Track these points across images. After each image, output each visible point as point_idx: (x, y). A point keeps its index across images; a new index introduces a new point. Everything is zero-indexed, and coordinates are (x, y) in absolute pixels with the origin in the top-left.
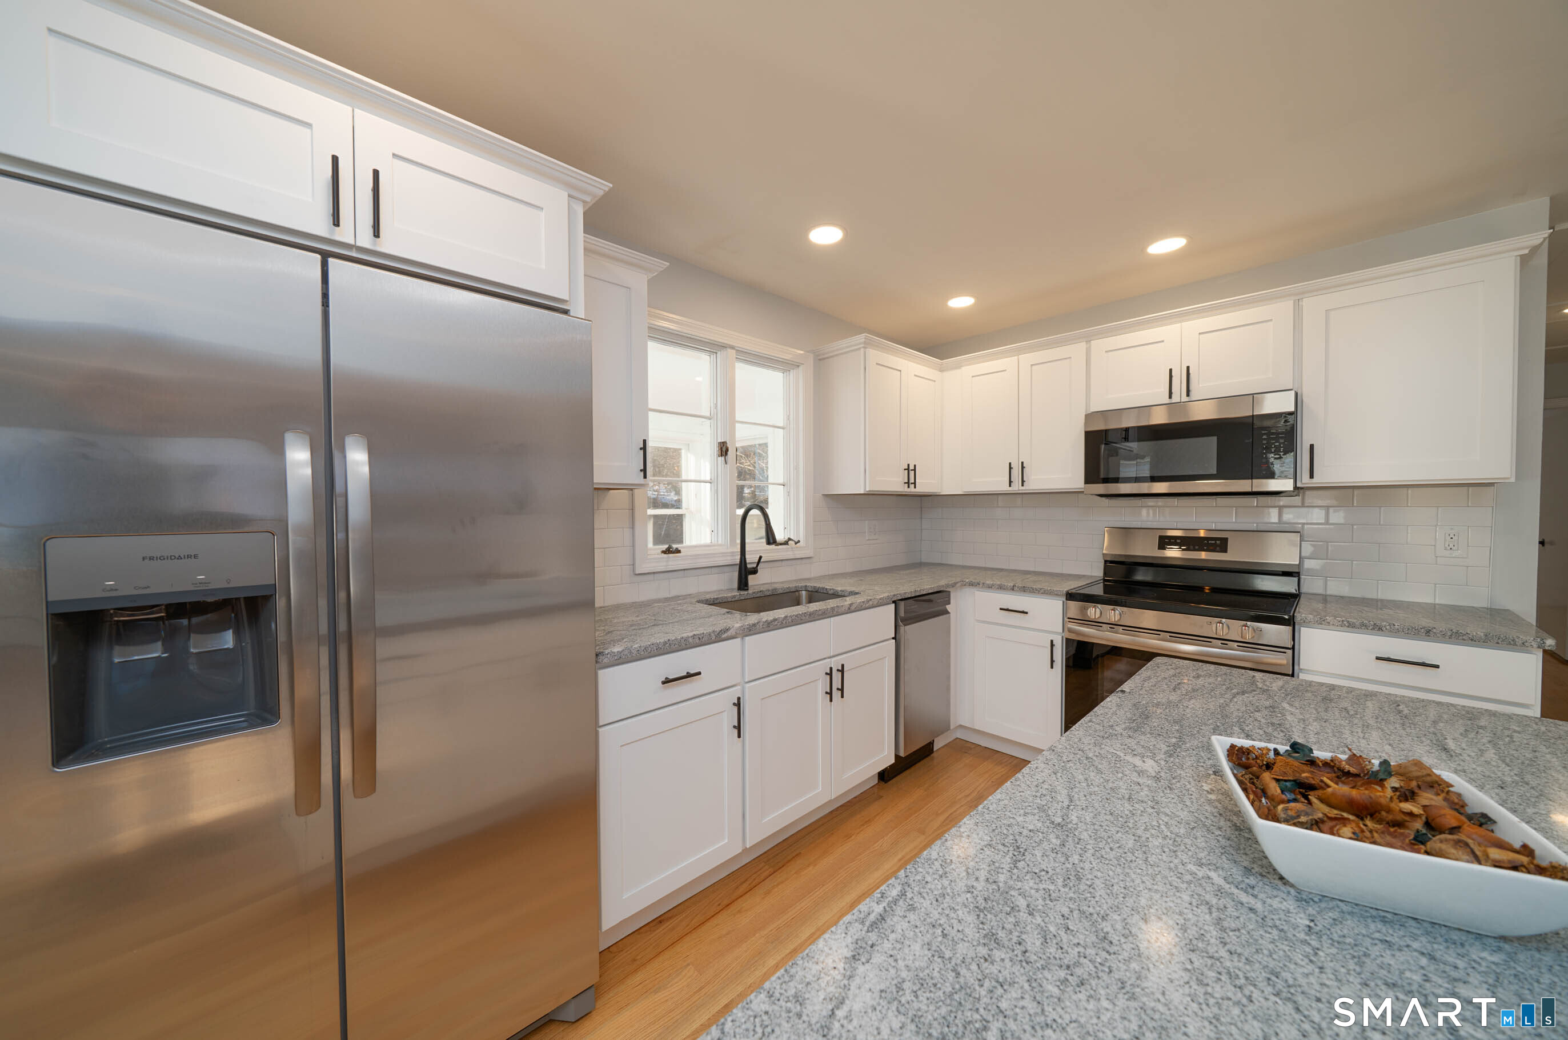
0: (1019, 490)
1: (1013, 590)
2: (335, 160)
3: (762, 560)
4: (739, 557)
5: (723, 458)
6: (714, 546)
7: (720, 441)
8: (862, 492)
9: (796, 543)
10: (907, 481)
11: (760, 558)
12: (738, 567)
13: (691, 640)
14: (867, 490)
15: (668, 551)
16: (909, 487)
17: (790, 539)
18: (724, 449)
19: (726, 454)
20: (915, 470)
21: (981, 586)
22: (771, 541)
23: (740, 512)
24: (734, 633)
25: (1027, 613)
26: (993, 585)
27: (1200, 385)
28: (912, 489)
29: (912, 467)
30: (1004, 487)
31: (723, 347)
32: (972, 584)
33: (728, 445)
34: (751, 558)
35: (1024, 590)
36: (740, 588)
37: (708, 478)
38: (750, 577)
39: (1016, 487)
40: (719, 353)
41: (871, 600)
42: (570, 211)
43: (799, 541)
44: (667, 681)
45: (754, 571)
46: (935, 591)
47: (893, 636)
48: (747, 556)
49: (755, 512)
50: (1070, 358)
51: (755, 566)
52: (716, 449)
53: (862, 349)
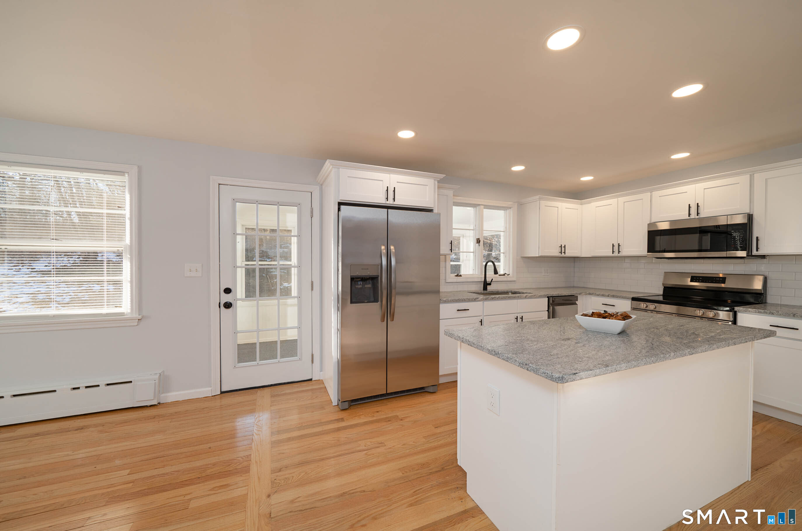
0: (618, 255)
1: (608, 296)
2: (388, 187)
3: (493, 281)
4: (484, 279)
5: (478, 244)
6: (474, 275)
7: (477, 238)
8: (538, 256)
9: (508, 275)
10: (560, 251)
11: (492, 279)
12: (483, 282)
13: (466, 300)
14: (540, 255)
15: (457, 276)
16: (561, 254)
17: (505, 274)
18: (479, 241)
19: (479, 242)
20: (565, 247)
21: (594, 295)
22: (496, 273)
23: (484, 264)
24: (480, 300)
25: (614, 306)
26: (599, 294)
27: (705, 211)
28: (563, 255)
29: (563, 246)
30: (610, 254)
31: (479, 205)
32: (590, 294)
33: (480, 239)
34: (488, 280)
35: (613, 296)
36: (484, 290)
37: (472, 251)
38: (488, 286)
39: (616, 254)
40: (477, 207)
41: (536, 295)
42: (435, 184)
43: (509, 274)
44: (458, 310)
45: (490, 284)
46: (569, 295)
47: (547, 310)
48: (487, 279)
49: (490, 264)
50: (642, 199)
51: (490, 282)
52: (475, 241)
53: (538, 201)
